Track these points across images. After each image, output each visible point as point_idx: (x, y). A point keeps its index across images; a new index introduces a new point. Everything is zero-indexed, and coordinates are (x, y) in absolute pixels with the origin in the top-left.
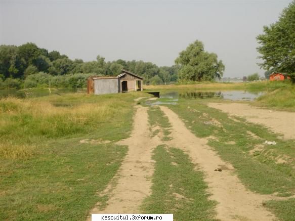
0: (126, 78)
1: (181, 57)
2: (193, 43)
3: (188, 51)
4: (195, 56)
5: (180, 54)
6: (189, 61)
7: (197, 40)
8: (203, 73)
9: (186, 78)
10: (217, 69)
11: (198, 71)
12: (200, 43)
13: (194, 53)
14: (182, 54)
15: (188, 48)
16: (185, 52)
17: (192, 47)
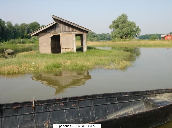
0: (58, 29)
1: (113, 24)
2: (121, 15)
3: (117, 20)
4: (122, 23)
5: (113, 22)
6: (119, 26)
7: (123, 14)
8: (127, 34)
9: (117, 37)
10: (136, 32)
11: (125, 33)
12: (125, 15)
13: (122, 21)
14: (114, 22)
15: (117, 18)
16: (116, 21)
17: (120, 18)
